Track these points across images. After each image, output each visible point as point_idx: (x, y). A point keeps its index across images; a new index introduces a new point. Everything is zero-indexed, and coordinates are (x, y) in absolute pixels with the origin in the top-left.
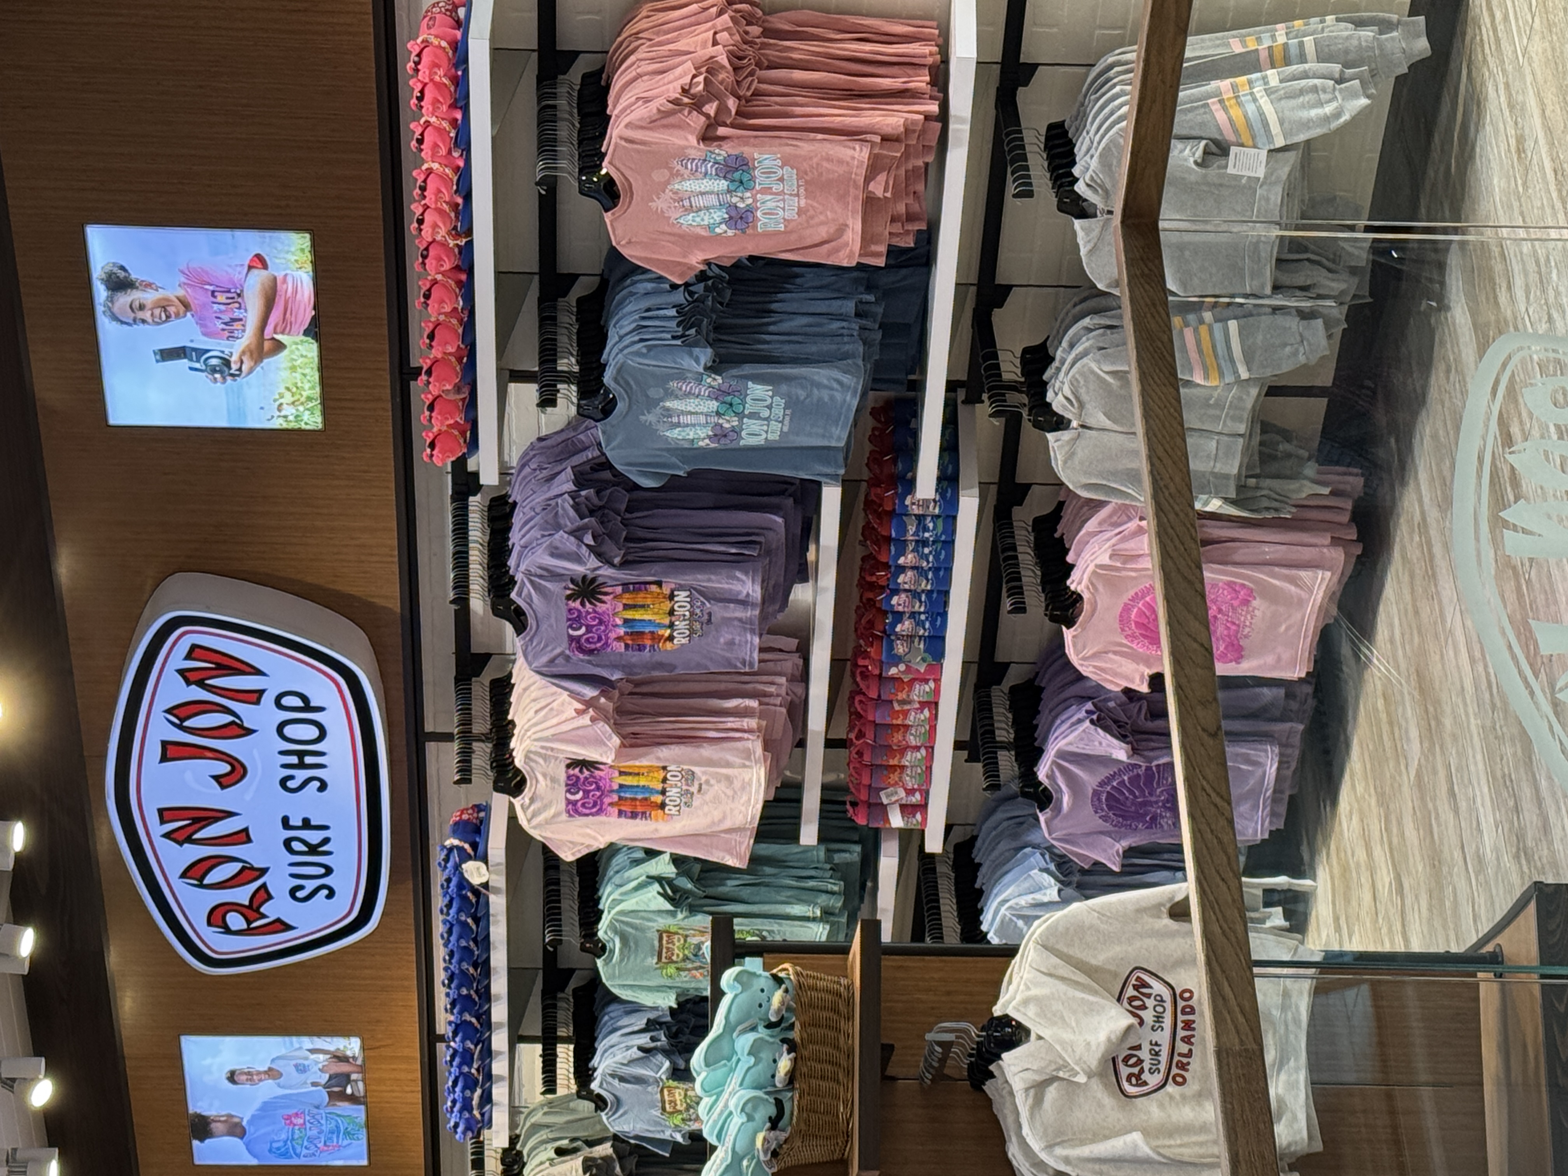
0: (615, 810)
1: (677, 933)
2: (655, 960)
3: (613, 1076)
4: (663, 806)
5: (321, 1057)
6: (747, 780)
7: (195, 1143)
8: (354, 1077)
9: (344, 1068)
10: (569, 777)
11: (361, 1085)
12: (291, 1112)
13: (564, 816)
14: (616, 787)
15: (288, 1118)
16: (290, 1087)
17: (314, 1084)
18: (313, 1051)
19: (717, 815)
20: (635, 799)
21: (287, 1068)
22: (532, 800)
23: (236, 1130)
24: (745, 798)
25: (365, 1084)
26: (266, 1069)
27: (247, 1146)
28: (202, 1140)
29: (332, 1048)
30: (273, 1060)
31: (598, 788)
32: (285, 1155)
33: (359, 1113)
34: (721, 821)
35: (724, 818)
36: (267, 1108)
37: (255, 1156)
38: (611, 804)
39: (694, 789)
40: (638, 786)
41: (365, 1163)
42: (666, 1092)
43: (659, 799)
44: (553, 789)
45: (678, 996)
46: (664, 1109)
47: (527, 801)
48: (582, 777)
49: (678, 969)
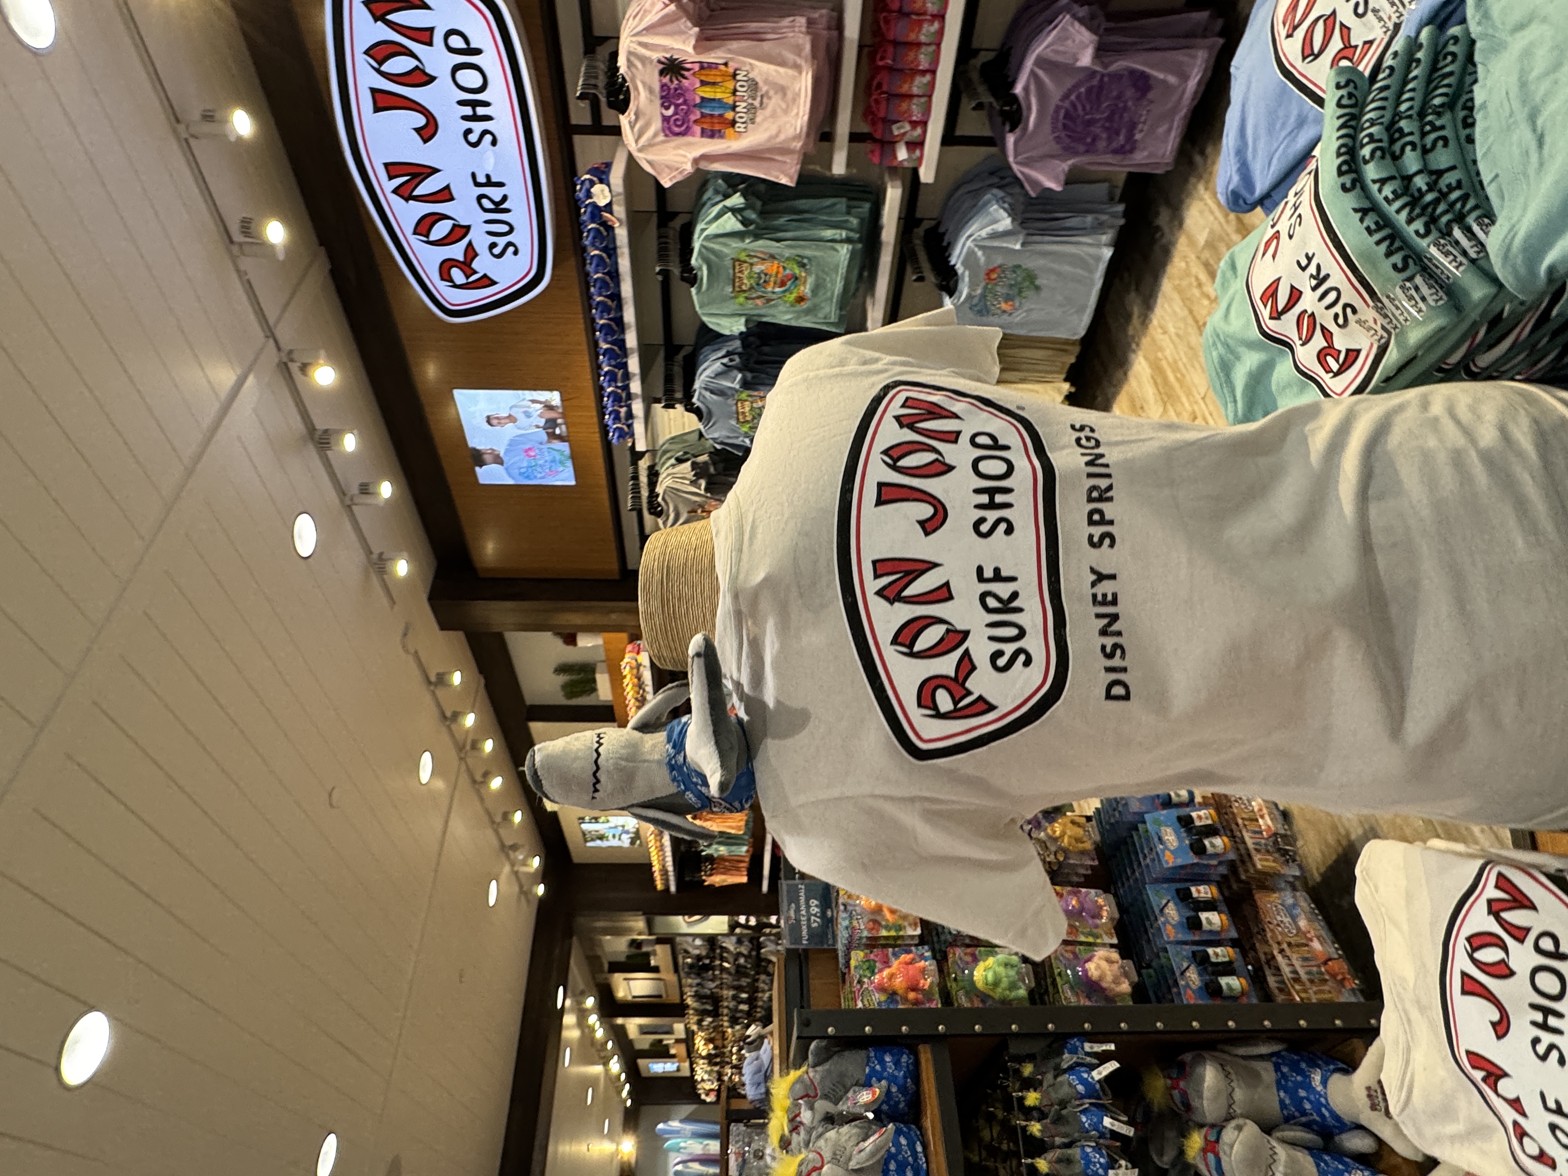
0: (697, 129)
1: (745, 262)
2: (731, 290)
3: (706, 389)
4: (733, 123)
5: (539, 406)
6: (797, 89)
7: (477, 469)
8: (559, 421)
9: (552, 415)
10: (663, 86)
11: (564, 427)
12: (527, 447)
13: (661, 137)
14: (698, 101)
15: (526, 451)
16: (524, 429)
17: (538, 427)
18: (534, 401)
19: (773, 130)
20: (712, 116)
21: (518, 413)
22: (637, 115)
23: (498, 460)
24: (795, 111)
25: (567, 428)
26: (506, 415)
27: (507, 469)
28: (481, 466)
29: (542, 399)
30: (511, 408)
31: (685, 102)
32: (528, 477)
33: (565, 447)
34: (777, 135)
35: (779, 132)
36: (513, 444)
37: (513, 478)
38: (696, 121)
39: (757, 103)
40: (714, 100)
41: (573, 483)
42: (739, 405)
43: (729, 115)
44: (651, 101)
45: (747, 322)
46: (738, 419)
47: (633, 117)
48: (672, 86)
49: (747, 298)
